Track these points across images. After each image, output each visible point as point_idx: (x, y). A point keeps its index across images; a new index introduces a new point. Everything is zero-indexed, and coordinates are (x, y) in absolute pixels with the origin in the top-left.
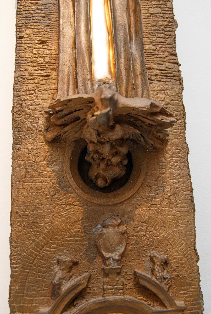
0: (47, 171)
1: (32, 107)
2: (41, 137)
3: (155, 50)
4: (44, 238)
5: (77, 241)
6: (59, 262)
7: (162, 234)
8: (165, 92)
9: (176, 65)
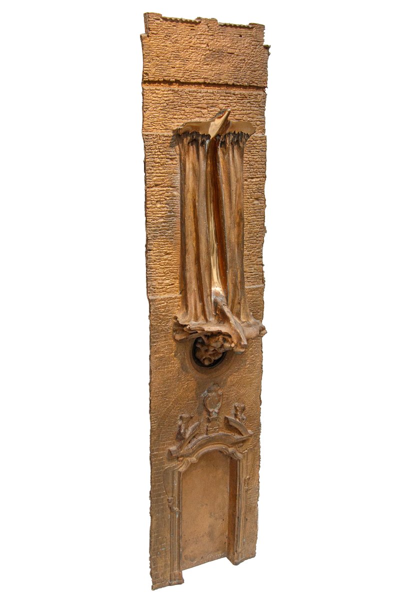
0: (175, 360)
1: (164, 314)
2: (171, 336)
3: (248, 256)
4: (172, 404)
5: (192, 403)
6: (181, 418)
7: (242, 391)
8: (253, 292)
9: (261, 266)
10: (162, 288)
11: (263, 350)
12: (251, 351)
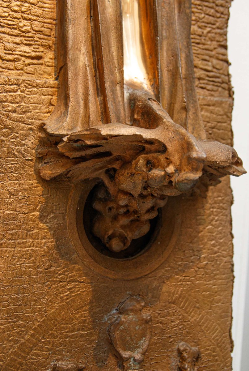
0: (40, 229)
1: (14, 115)
2: (31, 171)
3: (200, 36)
4: (33, 335)
5: (82, 336)
7: (194, 318)
8: (212, 108)
9: (225, 64)
10: (14, 61)
11: (234, 232)
12: (210, 232)
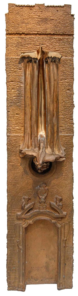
0: (20, 167)
1: (14, 143)
2: (18, 155)
3: (63, 118)
4: (19, 190)
5: (30, 191)
6: (24, 198)
7: (61, 190)
8: (66, 137)
9: (72, 124)
10: (15, 130)
12: (66, 168)
